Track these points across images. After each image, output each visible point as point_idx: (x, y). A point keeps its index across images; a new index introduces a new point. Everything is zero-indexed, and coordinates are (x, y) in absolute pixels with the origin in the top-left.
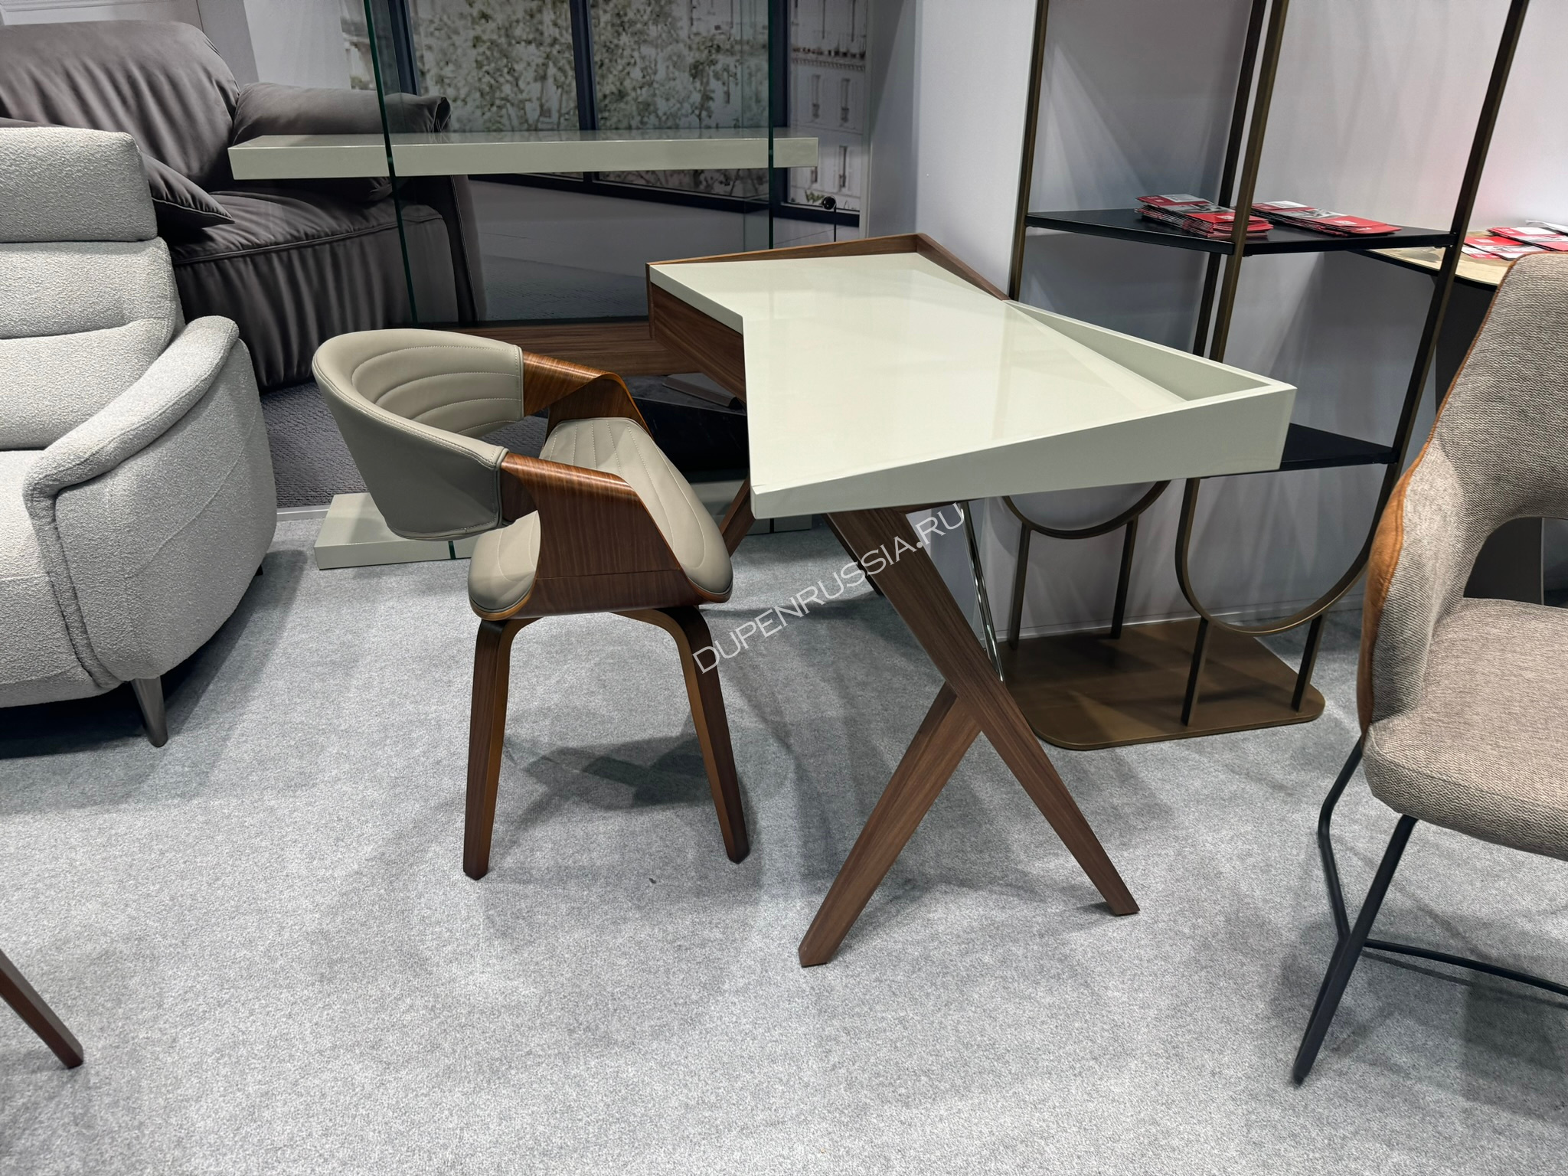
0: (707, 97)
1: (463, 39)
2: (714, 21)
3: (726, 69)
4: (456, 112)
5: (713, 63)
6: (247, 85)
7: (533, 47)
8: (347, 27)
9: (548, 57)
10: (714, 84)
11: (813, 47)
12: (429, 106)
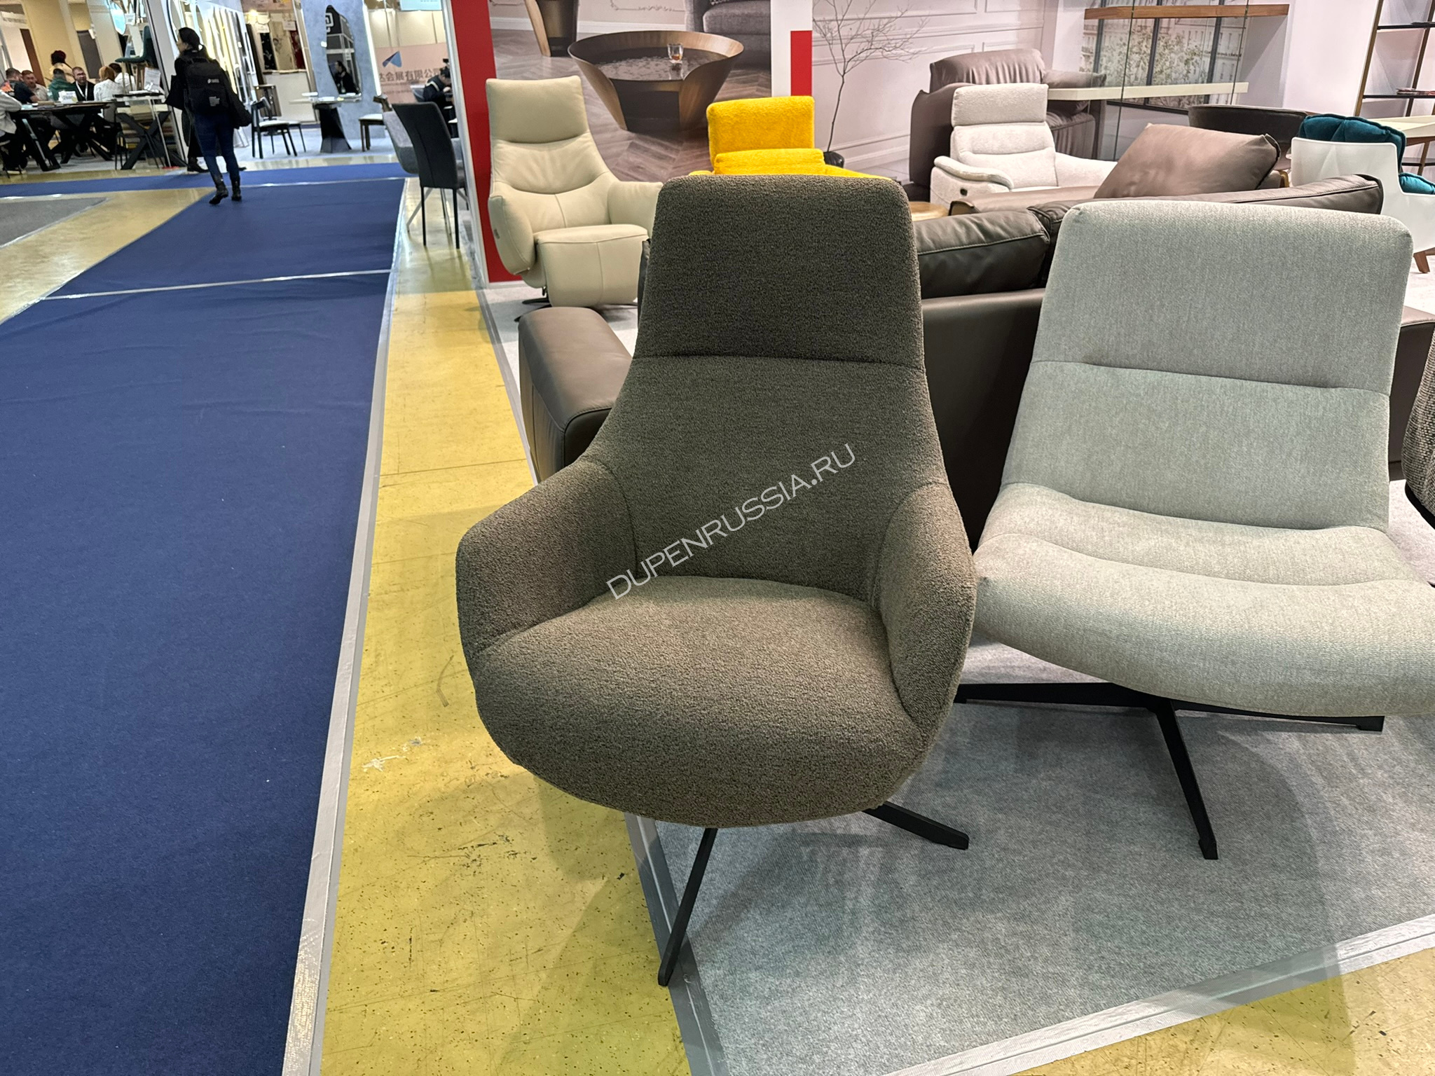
0: (1188, 72)
1: (1116, 54)
2: (1196, 44)
3: (1196, 62)
4: (1108, 80)
5: (1192, 59)
6: (1048, 71)
7: (1137, 55)
8: (1084, 49)
9: (1142, 58)
10: (1192, 67)
11: (1224, 52)
12: (1100, 77)
